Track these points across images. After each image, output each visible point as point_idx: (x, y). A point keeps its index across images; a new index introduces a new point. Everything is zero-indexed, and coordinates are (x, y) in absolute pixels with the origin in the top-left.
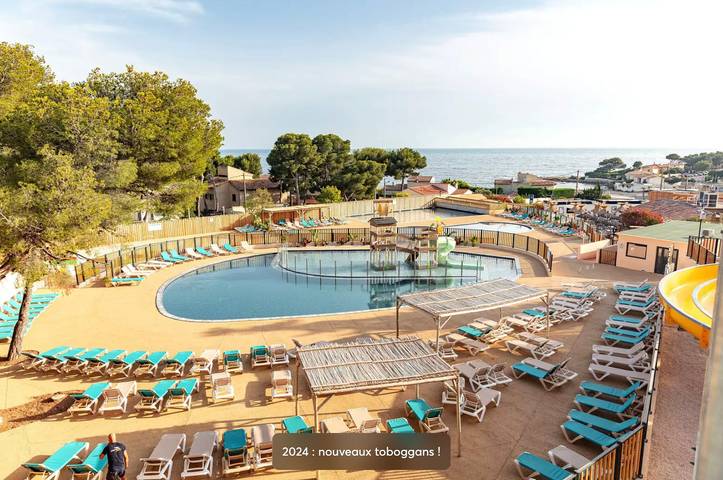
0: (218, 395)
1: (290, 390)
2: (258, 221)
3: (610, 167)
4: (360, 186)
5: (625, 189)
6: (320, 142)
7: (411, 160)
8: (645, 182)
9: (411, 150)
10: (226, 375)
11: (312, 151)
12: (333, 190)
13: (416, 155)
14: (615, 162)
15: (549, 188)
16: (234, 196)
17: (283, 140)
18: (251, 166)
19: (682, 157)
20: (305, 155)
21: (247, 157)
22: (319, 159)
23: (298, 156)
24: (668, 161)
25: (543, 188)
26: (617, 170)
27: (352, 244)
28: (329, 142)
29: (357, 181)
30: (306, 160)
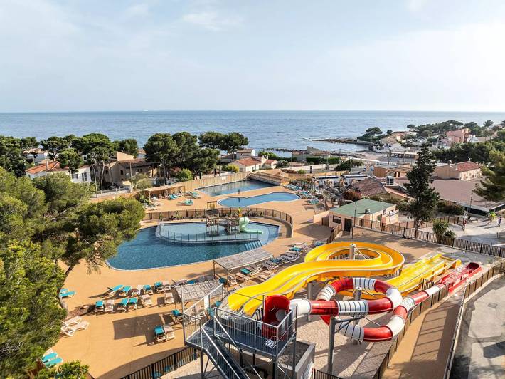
0: (146, 304)
1: (172, 300)
2: (143, 197)
3: (372, 134)
4: (204, 165)
5: (378, 151)
6: (177, 138)
7: (238, 141)
8: (390, 146)
9: (238, 134)
10: (147, 296)
11: (173, 144)
12: (187, 171)
13: (241, 137)
14: (376, 130)
15: (325, 158)
16: (122, 171)
17: (154, 139)
18: (131, 147)
19: (416, 126)
20: (168, 148)
21: (128, 141)
22: (178, 150)
23: (164, 149)
24: (408, 130)
25: (321, 157)
26: (377, 135)
27: (198, 218)
28: (183, 138)
29: (202, 162)
30: (169, 151)
